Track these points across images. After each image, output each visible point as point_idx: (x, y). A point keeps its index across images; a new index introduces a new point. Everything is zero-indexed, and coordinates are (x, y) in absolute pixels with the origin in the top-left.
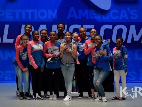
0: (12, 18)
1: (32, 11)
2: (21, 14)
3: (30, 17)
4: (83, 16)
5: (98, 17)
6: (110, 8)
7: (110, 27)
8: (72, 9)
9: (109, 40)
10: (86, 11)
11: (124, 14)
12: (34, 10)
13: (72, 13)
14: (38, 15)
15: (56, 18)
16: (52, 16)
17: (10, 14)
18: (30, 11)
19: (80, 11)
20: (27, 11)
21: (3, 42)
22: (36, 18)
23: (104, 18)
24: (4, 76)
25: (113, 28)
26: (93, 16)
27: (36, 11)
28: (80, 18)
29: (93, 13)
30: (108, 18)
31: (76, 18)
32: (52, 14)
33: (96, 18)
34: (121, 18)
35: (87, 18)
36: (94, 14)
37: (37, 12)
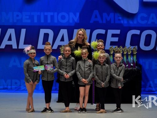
0: (29, 21)
1: (52, 14)
2: (39, 17)
3: (49, 21)
4: (108, 20)
5: (125, 22)
6: (137, 12)
7: (137, 32)
8: (96, 12)
9: (137, 46)
10: (112, 15)
11: (153, 18)
12: (54, 14)
13: (96, 17)
14: (58, 19)
15: (78, 22)
16: (73, 20)
17: (28, 17)
18: (49, 14)
19: (105, 15)
20: (46, 14)
21: (19, 48)
22: (56, 21)
23: (131, 22)
24: (20, 86)
25: (141, 33)
26: (119, 20)
27: (56, 14)
28: (105, 22)
29: (119, 16)
30: (135, 22)
31: (100, 22)
32: (74, 18)
33: (122, 22)
34: (150, 22)
35: (112, 22)
36: (120, 18)
37: (58, 15)
